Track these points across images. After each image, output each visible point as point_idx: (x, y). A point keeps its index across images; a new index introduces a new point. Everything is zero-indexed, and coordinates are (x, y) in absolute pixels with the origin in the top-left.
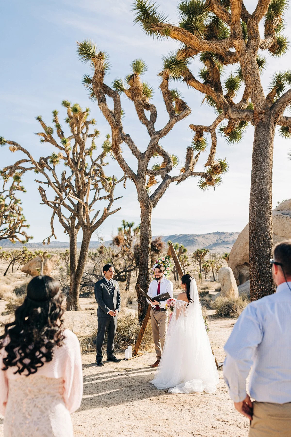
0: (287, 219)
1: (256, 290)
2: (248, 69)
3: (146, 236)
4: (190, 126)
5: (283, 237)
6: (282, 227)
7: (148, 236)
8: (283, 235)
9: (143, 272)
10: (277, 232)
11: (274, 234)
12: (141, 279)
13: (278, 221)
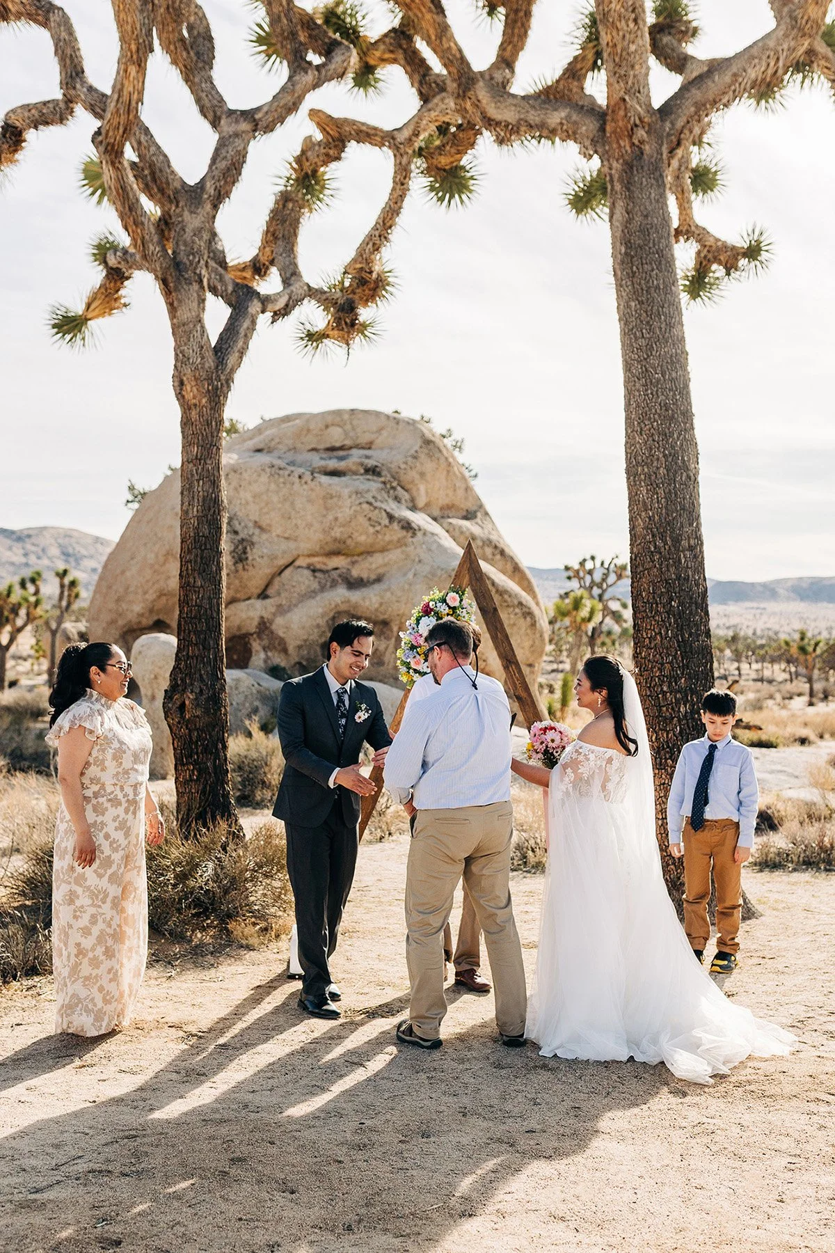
0: (303, 481)
5: (287, 538)
6: (287, 505)
7: (219, 511)
8: (289, 532)
9: (204, 648)
10: (268, 522)
11: (260, 527)
13: (273, 486)
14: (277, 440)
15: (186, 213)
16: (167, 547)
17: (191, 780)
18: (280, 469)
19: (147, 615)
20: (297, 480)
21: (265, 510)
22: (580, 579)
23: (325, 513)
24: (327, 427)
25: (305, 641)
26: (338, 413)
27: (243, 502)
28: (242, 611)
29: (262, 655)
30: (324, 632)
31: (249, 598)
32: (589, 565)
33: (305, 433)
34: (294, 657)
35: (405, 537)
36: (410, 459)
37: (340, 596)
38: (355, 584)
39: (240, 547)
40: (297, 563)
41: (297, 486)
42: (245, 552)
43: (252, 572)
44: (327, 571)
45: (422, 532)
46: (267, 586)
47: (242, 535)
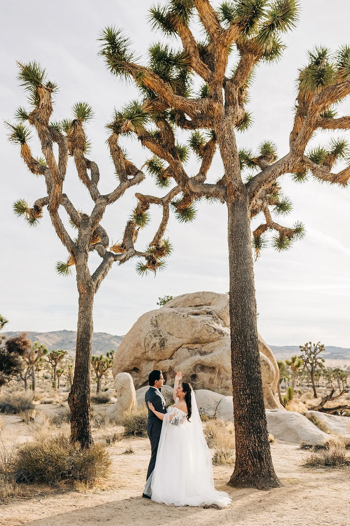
0: (184, 317)
1: (244, 401)
2: (226, 138)
3: (87, 330)
4: (137, 194)
5: (179, 338)
6: (179, 326)
7: (90, 329)
8: (180, 335)
9: (82, 378)
10: (172, 332)
11: (170, 334)
12: (79, 388)
13: (174, 319)
14: (178, 303)
15: (82, 230)
16: (138, 342)
17: (75, 426)
18: (177, 313)
19: (131, 366)
20: (182, 317)
21: (171, 328)
22: (306, 351)
23: (192, 328)
24: (195, 298)
25: (185, 375)
26: (199, 293)
27: (164, 325)
28: (163, 364)
29: (171, 380)
30: (192, 371)
31: (166, 359)
32: (309, 346)
33: (187, 300)
35: (220, 336)
36: (223, 309)
37: (198, 358)
38: (203, 354)
39: (162, 341)
40: (183, 347)
41: (182, 319)
42: (164, 343)
43: (167, 350)
44: (193, 349)
45: (226, 335)
46: (172, 355)
47: (163, 337)
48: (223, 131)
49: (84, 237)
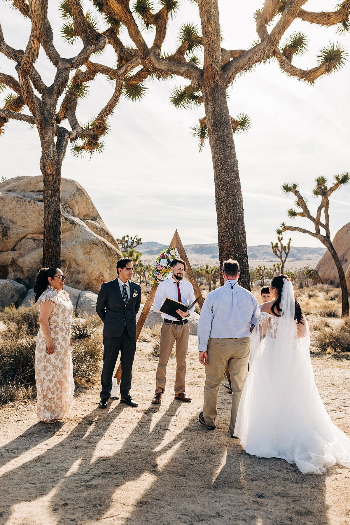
0: (30, 204)
5: (23, 227)
6: (24, 213)
7: (60, 216)
8: (24, 224)
10: (16, 220)
11: (12, 222)
13: (18, 206)
14: (17, 187)
18: (21, 199)
20: (28, 203)
21: (15, 215)
22: (122, 244)
23: (39, 216)
24: (38, 182)
25: (31, 268)
27: (6, 211)
28: (5, 255)
29: (13, 274)
30: (39, 264)
31: (8, 251)
32: (126, 239)
33: (29, 184)
34: (26, 275)
35: (72, 227)
36: (72, 196)
39: (5, 230)
40: (27, 237)
41: (28, 206)
42: (7, 232)
43: (9, 240)
44: (40, 240)
45: (78, 225)
46: (15, 246)
47: (5, 225)
48: (210, 4)
49: (51, 107)
